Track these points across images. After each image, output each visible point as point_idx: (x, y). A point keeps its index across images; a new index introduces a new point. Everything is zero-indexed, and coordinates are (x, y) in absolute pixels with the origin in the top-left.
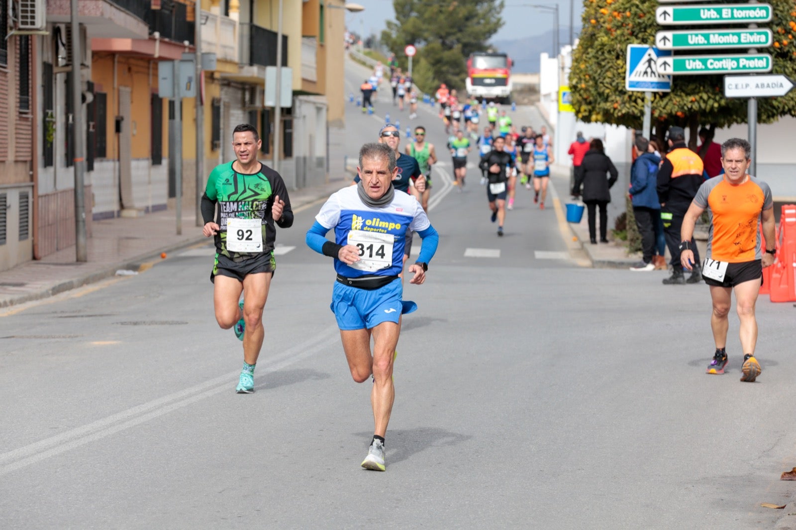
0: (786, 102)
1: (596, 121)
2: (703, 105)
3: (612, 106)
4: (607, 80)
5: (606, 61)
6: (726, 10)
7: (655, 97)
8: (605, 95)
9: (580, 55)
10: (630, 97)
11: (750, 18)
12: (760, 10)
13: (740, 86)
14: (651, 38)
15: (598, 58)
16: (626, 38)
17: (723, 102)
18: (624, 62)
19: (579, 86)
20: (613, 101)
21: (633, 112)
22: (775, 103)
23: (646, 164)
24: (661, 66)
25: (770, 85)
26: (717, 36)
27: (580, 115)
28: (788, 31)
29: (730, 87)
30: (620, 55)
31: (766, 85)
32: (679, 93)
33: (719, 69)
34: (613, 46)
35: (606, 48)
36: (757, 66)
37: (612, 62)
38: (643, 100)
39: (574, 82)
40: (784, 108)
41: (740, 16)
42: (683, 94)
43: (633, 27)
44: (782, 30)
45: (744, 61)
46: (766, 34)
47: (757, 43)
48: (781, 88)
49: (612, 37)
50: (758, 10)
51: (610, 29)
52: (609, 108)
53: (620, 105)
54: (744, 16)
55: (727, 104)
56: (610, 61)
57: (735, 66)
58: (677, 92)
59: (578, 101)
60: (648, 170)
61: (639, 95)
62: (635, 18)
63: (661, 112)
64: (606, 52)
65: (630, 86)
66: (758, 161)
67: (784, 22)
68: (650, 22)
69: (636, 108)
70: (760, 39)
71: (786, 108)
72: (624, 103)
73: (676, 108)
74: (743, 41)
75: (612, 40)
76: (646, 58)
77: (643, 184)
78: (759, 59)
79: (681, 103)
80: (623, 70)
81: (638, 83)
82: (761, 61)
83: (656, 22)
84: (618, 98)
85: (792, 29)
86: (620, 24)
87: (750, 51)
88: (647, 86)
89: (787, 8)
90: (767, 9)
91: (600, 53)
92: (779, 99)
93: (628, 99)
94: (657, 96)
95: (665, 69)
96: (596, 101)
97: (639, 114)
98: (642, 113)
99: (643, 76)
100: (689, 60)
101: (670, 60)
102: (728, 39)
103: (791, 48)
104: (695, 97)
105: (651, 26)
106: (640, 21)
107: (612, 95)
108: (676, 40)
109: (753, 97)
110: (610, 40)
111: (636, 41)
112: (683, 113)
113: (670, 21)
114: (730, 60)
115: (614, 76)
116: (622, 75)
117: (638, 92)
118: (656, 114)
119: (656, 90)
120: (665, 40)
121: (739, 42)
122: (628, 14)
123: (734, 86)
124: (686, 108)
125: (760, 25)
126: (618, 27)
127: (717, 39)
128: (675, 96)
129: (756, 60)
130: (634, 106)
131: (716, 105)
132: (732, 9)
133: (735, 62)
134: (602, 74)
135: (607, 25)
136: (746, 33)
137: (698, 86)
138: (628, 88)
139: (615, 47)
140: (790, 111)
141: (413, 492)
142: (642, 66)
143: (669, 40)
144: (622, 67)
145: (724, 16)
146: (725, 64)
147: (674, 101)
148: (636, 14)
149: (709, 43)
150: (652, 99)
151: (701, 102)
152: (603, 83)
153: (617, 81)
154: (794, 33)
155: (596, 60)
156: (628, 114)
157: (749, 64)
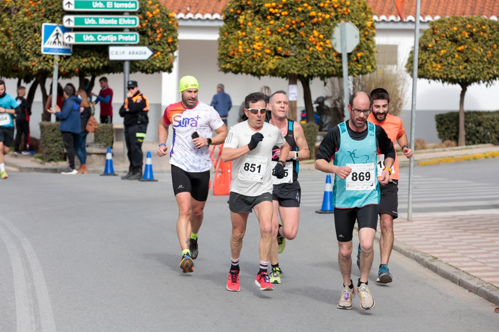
0: (145, 64)
2: (93, 65)
3: (31, 64)
4: (28, 46)
5: (28, 33)
6: (109, 2)
7: (61, 59)
10: (44, 58)
11: (124, 8)
12: (131, 3)
13: (119, 53)
14: (58, 20)
15: (21, 32)
16: (41, 19)
17: (106, 63)
18: (40, 35)
20: (32, 61)
21: (46, 69)
22: (138, 64)
24: (67, 38)
25: (138, 53)
26: (103, 19)
28: (146, 17)
29: (113, 53)
30: (37, 30)
31: (135, 53)
32: (77, 57)
33: (105, 41)
34: (32, 24)
35: (27, 25)
36: (129, 40)
38: (53, 60)
40: (143, 67)
41: (118, 7)
42: (80, 57)
43: (46, 12)
45: (121, 36)
46: (136, 19)
47: (129, 25)
48: (145, 55)
50: (130, 4)
51: (27, 12)
52: (29, 65)
53: (37, 63)
54: (121, 7)
55: (108, 64)
56: (30, 34)
57: (115, 40)
61: (50, 57)
62: (46, 6)
64: (27, 28)
65: (45, 51)
67: (143, 12)
69: (49, 66)
70: (131, 22)
71: (145, 68)
72: (40, 62)
73: (75, 66)
74: (120, 23)
76: (55, 32)
78: (131, 35)
79: (79, 63)
80: (39, 40)
81: (49, 49)
82: (132, 37)
83: (62, 8)
84: (35, 59)
85: (148, 16)
86: (35, 9)
87: (125, 30)
88: (55, 51)
90: (135, 3)
91: (22, 28)
92: (141, 62)
93: (43, 60)
94: (62, 58)
95: (70, 40)
96: (18, 61)
97: (50, 70)
98: (52, 69)
99: (53, 44)
100: (86, 35)
101: (73, 34)
102: (111, 22)
103: (147, 29)
104: (87, 59)
105: (58, 11)
106: (51, 8)
107: (31, 57)
108: (76, 21)
109: (128, 60)
110: (29, 20)
111: (48, 21)
112: (79, 70)
113: (72, 8)
114: (112, 35)
115: (33, 43)
116: (39, 43)
117: (50, 55)
118: (62, 70)
119: (61, 54)
120: (69, 21)
122: (41, 2)
123: (115, 53)
124: (81, 66)
125: (131, 13)
127: (104, 21)
128: (74, 58)
129: (129, 36)
130: (47, 65)
131: (101, 65)
132: (113, 2)
133: (115, 37)
135: (25, 10)
136: (123, 18)
137: (90, 52)
138: (43, 52)
139: (33, 24)
140: (142, 71)
142: (52, 38)
143: (72, 21)
144: (38, 38)
145: (108, 6)
146: (109, 38)
147: (74, 62)
148: (47, 3)
149: (98, 24)
150: (59, 60)
151: (92, 63)
152: (24, 48)
153: (35, 47)
154: (150, 19)
155: (20, 33)
156: (42, 69)
157: (124, 38)
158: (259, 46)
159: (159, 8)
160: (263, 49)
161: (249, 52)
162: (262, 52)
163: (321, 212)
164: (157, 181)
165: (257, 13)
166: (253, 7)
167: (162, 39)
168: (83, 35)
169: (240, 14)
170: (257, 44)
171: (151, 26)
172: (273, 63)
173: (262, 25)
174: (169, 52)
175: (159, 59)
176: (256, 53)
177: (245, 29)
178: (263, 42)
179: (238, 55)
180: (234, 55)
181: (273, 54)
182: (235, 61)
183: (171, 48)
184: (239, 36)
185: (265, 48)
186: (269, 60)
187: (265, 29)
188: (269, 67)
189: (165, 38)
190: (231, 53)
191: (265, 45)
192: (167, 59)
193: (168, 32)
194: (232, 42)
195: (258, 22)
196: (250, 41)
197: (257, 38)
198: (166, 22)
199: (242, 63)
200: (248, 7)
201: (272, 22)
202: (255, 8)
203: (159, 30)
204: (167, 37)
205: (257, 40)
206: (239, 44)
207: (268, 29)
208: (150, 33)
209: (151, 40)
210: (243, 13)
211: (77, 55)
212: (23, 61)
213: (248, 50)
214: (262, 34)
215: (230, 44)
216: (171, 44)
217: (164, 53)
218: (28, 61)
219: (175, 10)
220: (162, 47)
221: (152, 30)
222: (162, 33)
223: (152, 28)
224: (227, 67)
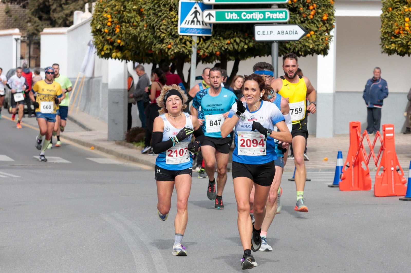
0: (296, 45)
1: (116, 58)
2: (236, 47)
3: (166, 47)
4: (163, 27)
5: (163, 12)
7: (200, 41)
8: (162, 38)
9: (120, 7)
10: (181, 40)
13: (266, 33)
15: (155, 10)
17: (251, 44)
18: (176, 13)
19: (103, 30)
20: (167, 43)
21: (183, 52)
22: (288, 46)
24: (206, 17)
25: (288, 32)
27: (103, 53)
29: (259, 33)
30: (174, 8)
31: (285, 32)
32: (218, 38)
33: (250, 19)
34: (167, 1)
36: (278, 18)
37: (167, 13)
38: (191, 42)
39: (98, 28)
40: (294, 49)
42: (221, 38)
45: (269, 14)
48: (296, 34)
52: (164, 48)
53: (173, 46)
55: (254, 46)
56: (165, 12)
57: (262, 18)
58: (217, 35)
59: (101, 42)
61: (188, 38)
63: (205, 51)
64: (161, 5)
65: (181, 32)
69: (186, 49)
71: (297, 49)
72: (176, 44)
73: (216, 49)
76: (193, 10)
78: (280, 12)
79: (220, 45)
80: (176, 19)
81: (187, 29)
82: (281, 14)
84: (171, 41)
87: (273, 7)
88: (193, 31)
91: (156, 6)
93: (180, 42)
94: (202, 39)
95: (210, 19)
96: (152, 43)
97: (188, 53)
98: (190, 52)
99: (191, 24)
100: (228, 12)
101: (213, 12)
103: (299, 4)
104: (230, 40)
107: (166, 39)
109: (276, 41)
112: (221, 53)
114: (258, 13)
116: (175, 23)
117: (187, 36)
118: (201, 53)
119: (200, 35)
123: (261, 33)
124: (223, 49)
128: (215, 40)
129: (278, 13)
130: (184, 47)
131: (246, 47)
133: (262, 14)
137: (233, 32)
138: (180, 34)
142: (190, 17)
144: (175, 17)
146: (255, 16)
147: (215, 44)
150: (198, 42)
151: (235, 44)
152: (159, 29)
153: (171, 28)
155: (154, 12)
156: (178, 53)
157: (272, 16)
164: (310, 180)
167: (316, 16)
168: (225, 13)
171: (303, 1)
174: (324, 31)
175: (312, 40)
179: (405, 34)
180: (399, 33)
182: (400, 41)
183: (326, 27)
184: (406, 12)
189: (320, 15)
190: (397, 31)
192: (322, 39)
193: (323, 8)
194: (397, 19)
199: (409, 44)
203: (313, 5)
204: (321, 14)
206: (405, 21)
208: (302, 9)
209: (303, 17)
211: (218, 36)
212: (157, 43)
215: (395, 21)
216: (326, 22)
217: (319, 33)
218: (163, 43)
220: (316, 25)
221: (304, 6)
222: (316, 9)
223: (305, 3)
224: (392, 48)
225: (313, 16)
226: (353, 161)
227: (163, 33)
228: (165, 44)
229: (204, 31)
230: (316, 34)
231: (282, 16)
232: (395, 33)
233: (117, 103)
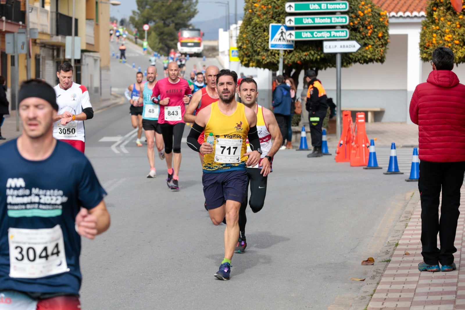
0: (357, 55)
1: (252, 66)
2: (311, 57)
3: (261, 58)
4: (259, 43)
5: (258, 33)
6: (324, 4)
7: (285, 53)
8: (258, 51)
9: (243, 29)
10: (271, 53)
11: (337, 9)
12: (342, 4)
13: (331, 47)
14: (283, 20)
15: (253, 31)
16: (269, 20)
17: (322, 56)
18: (268, 34)
19: (243, 47)
20: (262, 55)
21: (273, 61)
22: (351, 56)
23: (281, 90)
24: (288, 35)
25: (348, 46)
26: (319, 19)
27: (243, 63)
28: (358, 16)
29: (326, 47)
30: (266, 30)
31: (346, 46)
33: (320, 37)
34: (262, 24)
35: (258, 26)
36: (341, 35)
37: (262, 34)
38: (278, 54)
39: (240, 44)
40: (356, 59)
41: (331, 8)
42: (300, 51)
43: (273, 14)
44: (354, 15)
45: (333, 33)
46: (346, 18)
47: (341, 23)
48: (354, 48)
49: (261, 20)
50: (341, 5)
51: (260, 15)
52: (260, 59)
53: (266, 57)
54: (333, 8)
55: (325, 56)
56: (260, 33)
57: (329, 36)
58: (297, 50)
59: (242, 55)
60: (283, 93)
61: (276, 52)
62: (274, 9)
64: (258, 28)
65: (272, 47)
66: (342, 88)
67: (355, 11)
68: (282, 11)
69: (275, 59)
70: (342, 20)
71: (357, 59)
72: (268, 56)
73: (297, 59)
74: (333, 21)
75: (261, 21)
76: (280, 31)
77: (280, 101)
78: (342, 31)
79: (300, 56)
80: (267, 38)
81: (276, 45)
82: (343, 33)
83: (285, 11)
84: (265, 54)
85: (359, 15)
86: (265, 12)
87: (337, 27)
88: (280, 46)
89: (356, 3)
90: (346, 4)
91: (254, 28)
92: (353, 54)
93: (271, 54)
94: (286, 52)
95: (291, 37)
96: (252, 55)
97: (276, 62)
98: (278, 62)
99: (279, 41)
100: (304, 32)
101: (293, 32)
102: (325, 21)
103: (359, 25)
104: (307, 52)
105: (282, 13)
106: (277, 10)
108: (296, 21)
109: (339, 53)
110: (260, 21)
111: (275, 22)
112: (301, 62)
113: (293, 10)
114: (326, 32)
115: (262, 41)
116: (267, 40)
117: (276, 50)
118: (286, 62)
119: (285, 49)
120: (290, 21)
121: (331, 22)
122: (270, 6)
123: (328, 47)
124: (302, 59)
125: (342, 13)
126: (264, 14)
127: (319, 21)
128: (296, 52)
129: (340, 32)
130: (274, 58)
131: (319, 57)
132: (327, 4)
133: (329, 33)
134: (256, 40)
135: (258, 13)
136: (335, 17)
137: (309, 46)
138: (270, 48)
139: (263, 25)
140: (359, 61)
141: (159, 275)
142: (278, 36)
143: (292, 21)
144: (267, 36)
145: (323, 8)
146: (324, 34)
147: (296, 55)
148: (274, 7)
149: (314, 23)
150: (284, 54)
152: (256, 45)
153: (264, 44)
154: (361, 18)
155: (252, 32)
156: (270, 62)
157: (336, 34)
158: (449, 38)
159: (371, 7)
160: (452, 41)
161: (441, 44)
162: (452, 43)
163: (409, 180)
165: (448, 9)
166: (445, 4)
167: (373, 34)
168: (301, 32)
169: (435, 11)
170: (448, 36)
171: (362, 23)
172: (461, 52)
173: (453, 20)
174: (379, 45)
175: (370, 52)
176: (446, 44)
177: (438, 23)
178: (452, 34)
179: (433, 46)
180: (429, 46)
181: (462, 45)
182: (430, 51)
183: (381, 42)
184: (433, 30)
185: (454, 39)
186: (458, 49)
187: (455, 23)
188: (458, 55)
189: (376, 33)
190: (427, 44)
191: (454, 37)
192: (378, 51)
193: (379, 28)
194: (427, 35)
195: (449, 17)
196: (443, 34)
197: (447, 31)
198: (376, 19)
200: (441, 4)
201: (461, 17)
202: (447, 5)
203: (370, 26)
204: (377, 32)
205: (447, 33)
206: (433, 37)
207: (457, 23)
208: (361, 30)
209: (363, 35)
210: (437, 10)
213: (441, 42)
214: (452, 28)
215: (426, 37)
216: (381, 38)
217: (375, 46)
219: (418, 9)
220: (373, 41)
221: (363, 27)
222: (373, 29)
223: (364, 25)
224: (424, 57)
225: (371, 34)
226: (346, 140)
227: (259, 48)
228: (260, 55)
229: (288, 46)
230: (373, 47)
231: (343, 34)
232: (426, 45)
233: (264, 99)
